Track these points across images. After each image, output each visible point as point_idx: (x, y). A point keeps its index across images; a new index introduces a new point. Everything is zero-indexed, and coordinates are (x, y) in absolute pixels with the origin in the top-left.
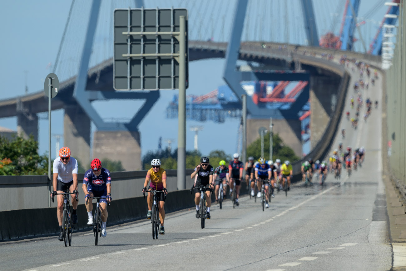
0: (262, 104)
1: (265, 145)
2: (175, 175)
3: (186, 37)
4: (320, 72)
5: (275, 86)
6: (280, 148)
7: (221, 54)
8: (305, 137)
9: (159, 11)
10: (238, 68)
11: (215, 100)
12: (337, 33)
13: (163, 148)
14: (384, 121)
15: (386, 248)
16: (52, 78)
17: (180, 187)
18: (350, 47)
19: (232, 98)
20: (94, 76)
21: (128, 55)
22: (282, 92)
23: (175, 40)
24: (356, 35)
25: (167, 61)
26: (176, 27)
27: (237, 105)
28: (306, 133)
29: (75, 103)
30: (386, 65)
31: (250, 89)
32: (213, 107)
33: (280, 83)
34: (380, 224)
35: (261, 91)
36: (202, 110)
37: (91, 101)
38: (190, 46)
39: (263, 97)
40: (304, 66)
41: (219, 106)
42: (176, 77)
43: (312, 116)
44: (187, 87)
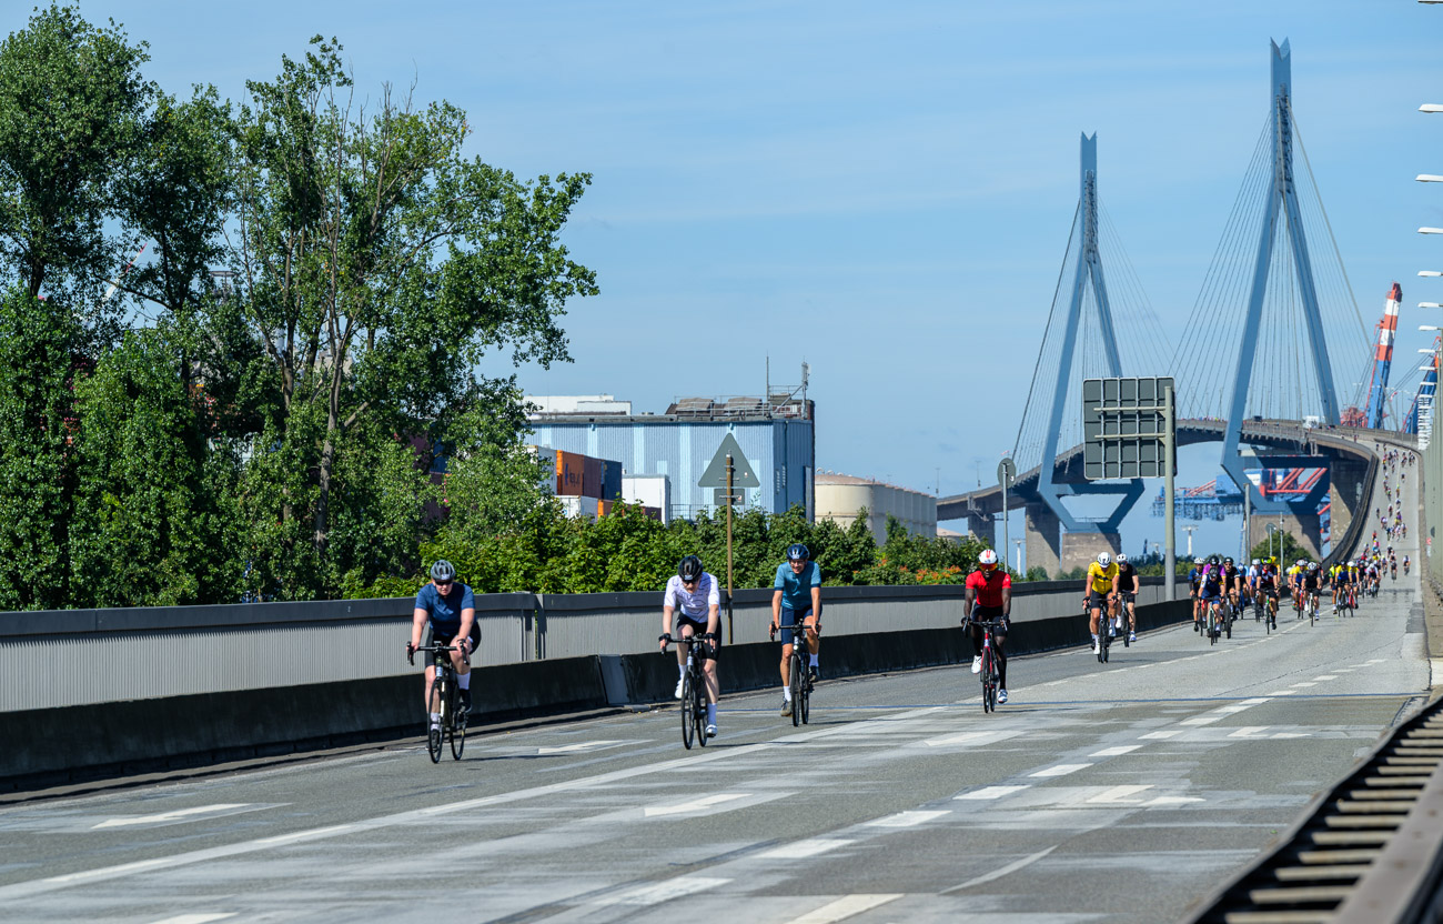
0: (1269, 497)
1: (1273, 547)
2: (1163, 584)
3: (1174, 413)
4: (1341, 455)
5: (1286, 474)
6: (1293, 550)
7: (1218, 436)
8: (1324, 536)
9: (1139, 380)
10: (1240, 452)
11: (1212, 493)
12: (1361, 407)
13: (1150, 553)
14: (1422, 513)
15: (1423, 664)
16: (1007, 466)
17: (1169, 598)
18: (1379, 424)
19: (1233, 490)
20: (1063, 465)
21: (1102, 436)
22: (1295, 481)
23: (1160, 416)
24: (1386, 409)
25: (1151, 442)
26: (1161, 400)
27: (1239, 499)
28: (1326, 531)
29: (1039, 499)
30: (1422, 445)
31: (1255, 478)
32: (1210, 502)
33: (1292, 470)
34: (1417, 637)
35: (1268, 479)
36: (1196, 506)
37: (1059, 496)
38: (1179, 426)
39: (1271, 489)
40: (1321, 449)
41: (1217, 501)
42: (1162, 462)
43: (1333, 510)
44: (1175, 474)
